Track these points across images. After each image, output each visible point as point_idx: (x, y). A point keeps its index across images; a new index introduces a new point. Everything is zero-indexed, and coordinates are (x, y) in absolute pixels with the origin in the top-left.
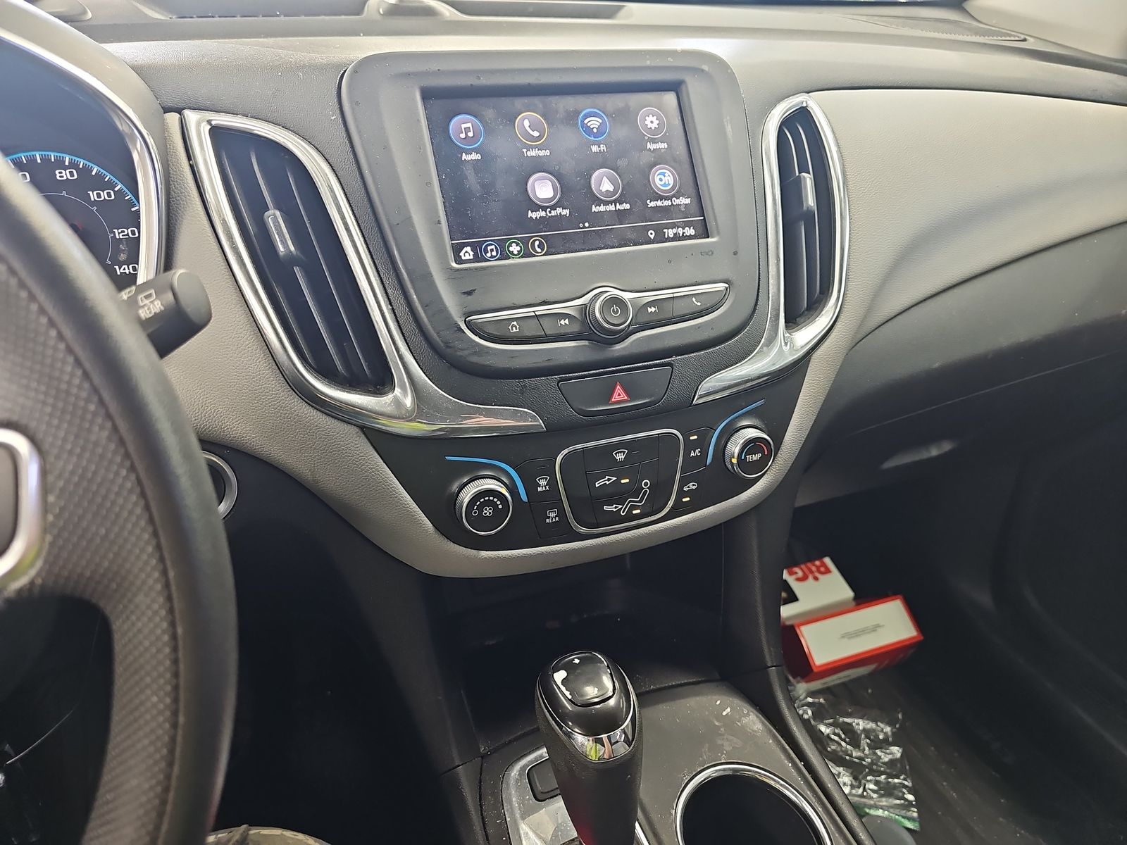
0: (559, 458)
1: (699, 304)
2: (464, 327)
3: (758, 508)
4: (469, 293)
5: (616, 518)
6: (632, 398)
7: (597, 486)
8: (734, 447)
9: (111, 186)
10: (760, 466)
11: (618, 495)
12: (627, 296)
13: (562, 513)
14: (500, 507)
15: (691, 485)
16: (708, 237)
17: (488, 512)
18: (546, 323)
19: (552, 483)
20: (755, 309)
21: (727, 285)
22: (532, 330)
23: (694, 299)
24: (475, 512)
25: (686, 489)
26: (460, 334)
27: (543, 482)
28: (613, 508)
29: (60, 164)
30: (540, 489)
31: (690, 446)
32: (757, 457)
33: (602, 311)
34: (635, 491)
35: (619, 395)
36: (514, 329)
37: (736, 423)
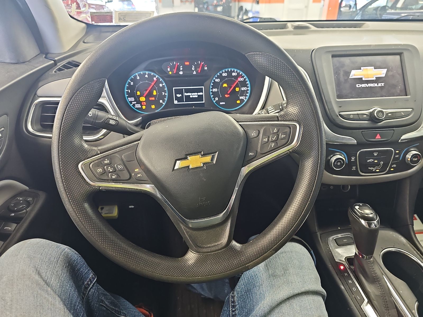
0: (358, 153)
1: (403, 114)
2: (338, 115)
3: (411, 177)
4: (340, 107)
5: (371, 172)
6: (382, 138)
7: (368, 161)
8: (409, 156)
9: (243, 77)
10: (417, 162)
11: (373, 165)
12: (384, 110)
13: (357, 168)
14: (342, 163)
15: (394, 165)
16: (407, 96)
17: (339, 164)
18: (360, 116)
19: (356, 159)
20: (420, 117)
21: (412, 110)
22: (356, 117)
23: (402, 113)
24: (336, 163)
25: (392, 166)
26: (337, 117)
27: (353, 159)
28: (371, 169)
29: (234, 72)
30: (352, 160)
31: (396, 154)
32: (416, 159)
33: (377, 114)
34: (378, 164)
35: (378, 137)
36: (352, 117)
37: (410, 149)
